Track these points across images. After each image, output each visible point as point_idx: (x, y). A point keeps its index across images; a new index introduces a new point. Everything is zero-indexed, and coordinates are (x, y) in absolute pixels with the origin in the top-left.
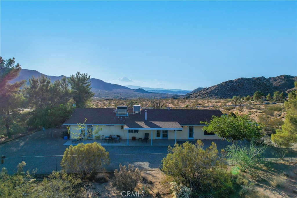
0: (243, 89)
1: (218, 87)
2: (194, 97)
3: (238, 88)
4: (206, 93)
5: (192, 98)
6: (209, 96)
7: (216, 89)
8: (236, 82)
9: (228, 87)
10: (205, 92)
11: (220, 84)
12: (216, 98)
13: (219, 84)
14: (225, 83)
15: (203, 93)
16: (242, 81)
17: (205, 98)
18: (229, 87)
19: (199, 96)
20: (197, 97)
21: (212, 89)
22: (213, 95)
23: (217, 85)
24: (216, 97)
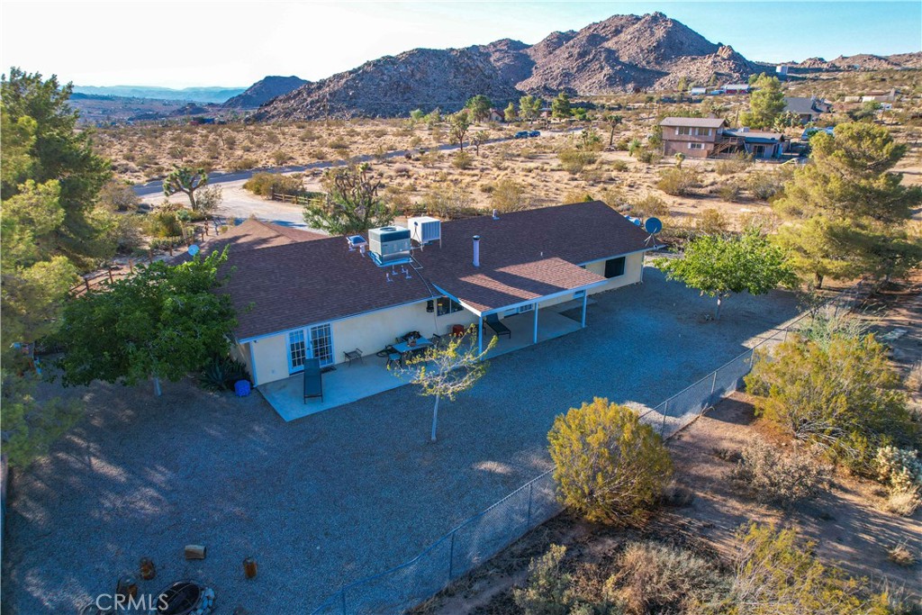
0: (427, 85)
1: (354, 79)
2: (279, 115)
3: (412, 83)
4: (318, 101)
5: (273, 117)
6: (331, 111)
7: (347, 87)
8: (403, 62)
9: (382, 80)
10: (315, 97)
11: (359, 68)
12: (353, 116)
13: (356, 67)
14: (374, 65)
15: (309, 100)
16: (421, 59)
17: (317, 116)
18: (385, 78)
19: (295, 110)
20: (290, 115)
21: (335, 87)
22: (344, 107)
23: (350, 72)
24: (353, 111)
